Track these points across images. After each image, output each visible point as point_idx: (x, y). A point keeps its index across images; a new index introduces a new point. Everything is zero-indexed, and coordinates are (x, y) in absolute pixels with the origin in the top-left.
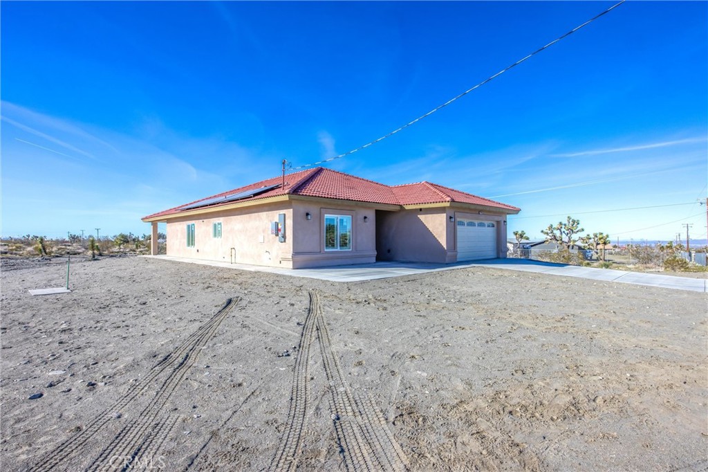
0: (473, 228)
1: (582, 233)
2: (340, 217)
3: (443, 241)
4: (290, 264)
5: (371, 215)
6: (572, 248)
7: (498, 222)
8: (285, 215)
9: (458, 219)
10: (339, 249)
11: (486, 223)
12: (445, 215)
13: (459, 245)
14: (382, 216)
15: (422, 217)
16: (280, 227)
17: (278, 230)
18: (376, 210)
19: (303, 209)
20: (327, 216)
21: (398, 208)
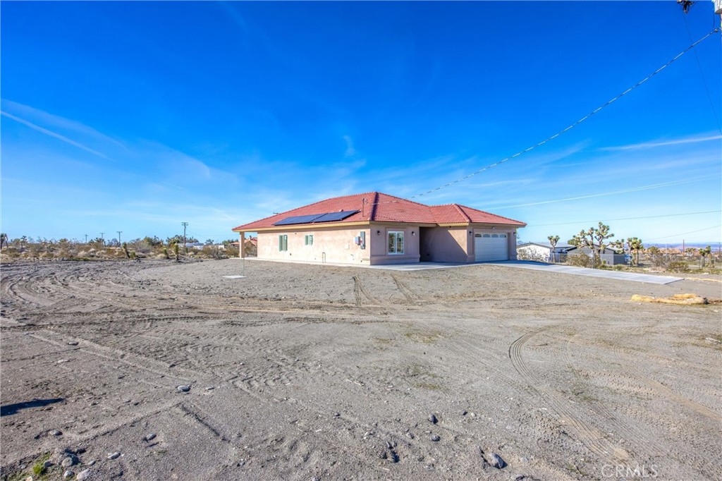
0: (488, 238)
1: (612, 238)
2: (397, 233)
3: (465, 249)
4: (369, 263)
5: (417, 230)
6: (604, 253)
7: (509, 234)
8: (365, 233)
9: (476, 233)
10: (396, 253)
11: (499, 235)
12: (466, 231)
13: (476, 250)
14: (424, 231)
15: (451, 232)
16: (361, 239)
17: (360, 242)
18: (420, 227)
19: (376, 228)
20: (389, 232)
21: (435, 225)
